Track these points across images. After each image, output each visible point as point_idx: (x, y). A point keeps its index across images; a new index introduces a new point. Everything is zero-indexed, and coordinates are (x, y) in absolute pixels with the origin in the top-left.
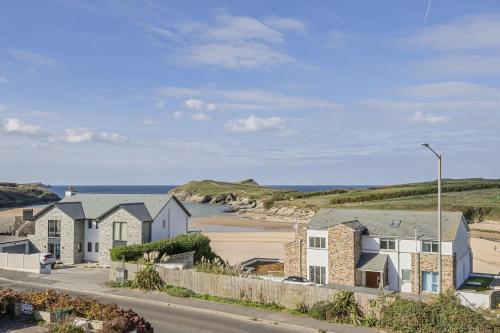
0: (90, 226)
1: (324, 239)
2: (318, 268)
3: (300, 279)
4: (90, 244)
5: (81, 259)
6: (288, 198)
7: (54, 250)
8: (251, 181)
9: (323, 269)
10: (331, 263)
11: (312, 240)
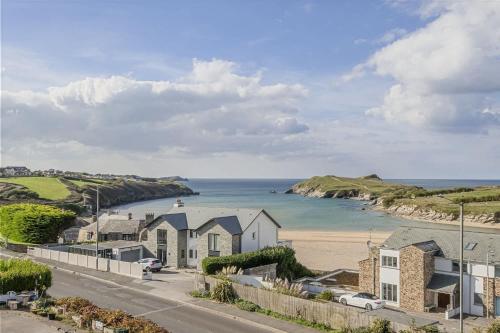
0: (191, 236)
1: (395, 259)
2: (390, 286)
3: (370, 296)
4: (191, 251)
5: (183, 264)
6: (410, 197)
7: (162, 256)
8: (374, 176)
9: (395, 287)
10: (402, 282)
11: (384, 258)
